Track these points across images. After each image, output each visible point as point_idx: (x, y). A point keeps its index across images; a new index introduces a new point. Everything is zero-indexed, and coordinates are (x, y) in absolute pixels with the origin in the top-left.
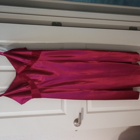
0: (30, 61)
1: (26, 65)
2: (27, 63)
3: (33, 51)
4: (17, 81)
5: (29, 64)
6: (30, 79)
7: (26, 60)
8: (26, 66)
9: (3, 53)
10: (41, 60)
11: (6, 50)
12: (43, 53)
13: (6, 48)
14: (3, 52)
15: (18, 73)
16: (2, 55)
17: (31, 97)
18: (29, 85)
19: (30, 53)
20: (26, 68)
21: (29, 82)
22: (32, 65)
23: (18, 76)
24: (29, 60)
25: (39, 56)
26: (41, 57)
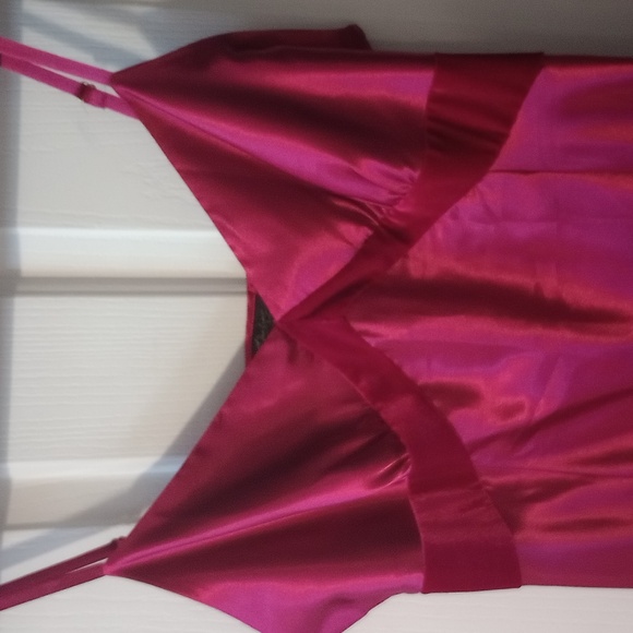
0: (416, 175)
1: (358, 220)
2: (384, 196)
3: (444, 63)
4: (267, 403)
5: (399, 215)
6: (409, 386)
7: (369, 167)
8: (357, 234)
9: (114, 79)
10: (526, 172)
11: (142, 48)
12: (551, 84)
13: (145, 26)
14: (113, 68)
15: (277, 317)
16: (103, 101)
17: (418, 578)
18: (399, 449)
19: (413, 90)
20: (364, 253)
21: (395, 411)
22: (426, 223)
23: (275, 348)
24: (406, 172)
25: (509, 121)
26: (528, 132)
